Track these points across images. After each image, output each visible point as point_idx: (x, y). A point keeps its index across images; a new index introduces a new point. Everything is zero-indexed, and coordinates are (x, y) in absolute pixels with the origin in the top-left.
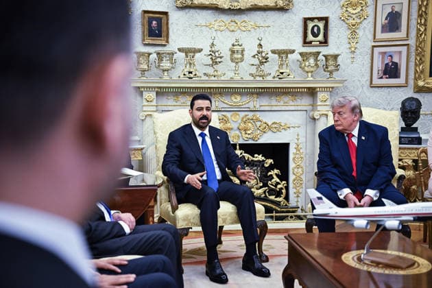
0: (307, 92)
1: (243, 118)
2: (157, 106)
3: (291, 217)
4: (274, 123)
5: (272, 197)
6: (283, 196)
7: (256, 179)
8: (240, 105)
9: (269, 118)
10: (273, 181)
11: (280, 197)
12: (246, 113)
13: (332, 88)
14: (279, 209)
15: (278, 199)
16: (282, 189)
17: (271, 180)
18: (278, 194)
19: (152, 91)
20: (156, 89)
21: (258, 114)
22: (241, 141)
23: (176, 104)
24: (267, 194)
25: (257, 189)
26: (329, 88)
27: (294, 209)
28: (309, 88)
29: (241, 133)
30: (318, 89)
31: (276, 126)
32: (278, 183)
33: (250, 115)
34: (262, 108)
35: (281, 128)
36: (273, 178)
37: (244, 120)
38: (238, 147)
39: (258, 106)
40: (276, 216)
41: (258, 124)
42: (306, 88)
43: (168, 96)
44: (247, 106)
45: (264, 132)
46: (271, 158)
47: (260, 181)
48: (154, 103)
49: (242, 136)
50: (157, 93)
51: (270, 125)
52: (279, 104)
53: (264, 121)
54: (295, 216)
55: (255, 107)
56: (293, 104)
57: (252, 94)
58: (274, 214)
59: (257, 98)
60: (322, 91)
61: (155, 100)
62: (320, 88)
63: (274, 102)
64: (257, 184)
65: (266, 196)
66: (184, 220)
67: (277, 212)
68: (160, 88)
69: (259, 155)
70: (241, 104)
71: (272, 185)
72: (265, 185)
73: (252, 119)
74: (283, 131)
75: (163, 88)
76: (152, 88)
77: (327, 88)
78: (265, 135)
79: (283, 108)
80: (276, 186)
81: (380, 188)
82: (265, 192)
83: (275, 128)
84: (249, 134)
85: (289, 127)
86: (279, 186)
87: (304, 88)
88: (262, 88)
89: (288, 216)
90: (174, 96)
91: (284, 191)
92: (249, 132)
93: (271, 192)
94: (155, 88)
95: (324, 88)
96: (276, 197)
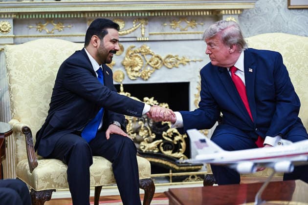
0: (209, 16)
1: (128, 51)
2: (14, 38)
3: (193, 177)
4: (169, 57)
5: (168, 153)
6: (182, 150)
7: (147, 129)
8: (123, 34)
9: (162, 51)
10: (168, 131)
11: (179, 152)
12: (133, 44)
13: (242, 10)
14: (177, 168)
15: (176, 155)
16: (180, 141)
17: (166, 131)
18: (176, 148)
19: (8, 18)
20: (13, 16)
21: (148, 46)
22: (127, 82)
23: (40, 34)
24: (162, 149)
25: (149, 142)
26: (237, 10)
27: (196, 167)
28: (212, 11)
29: (126, 70)
30: (223, 12)
31: (171, 60)
32: (175, 134)
33: (138, 47)
34: (153, 38)
35: (179, 62)
36: (168, 128)
37: (130, 53)
38: (122, 88)
39: (147, 35)
40: (173, 177)
41: (148, 58)
42: (209, 10)
43: (29, 24)
44: (132, 35)
45: (157, 69)
46: (165, 103)
47: (152, 133)
48: (11, 34)
49: (128, 74)
50: (15, 22)
51: (163, 58)
52: (174, 32)
53: (156, 54)
54: (198, 175)
55: (143, 36)
56: (192, 31)
57: (139, 19)
58: (170, 174)
59: (146, 24)
60: (228, 14)
61: (12, 30)
62: (225, 10)
63: (167, 30)
64: (148, 136)
65: (160, 151)
66: (45, 180)
67: (174, 171)
68: (19, 14)
69: (150, 98)
70: (125, 32)
71: (168, 136)
72: (159, 137)
73: (140, 52)
74: (181, 66)
75: (23, 13)
76: (8, 14)
77: (234, 10)
78: (158, 72)
79: (180, 37)
80: (173, 138)
81: (282, 132)
82: (158, 146)
83: (171, 63)
84: (136, 72)
85: (188, 62)
86: (177, 138)
87: (206, 10)
88: (151, 11)
89: (188, 176)
90: (37, 24)
91: (183, 144)
92: (136, 69)
93: (167, 145)
94: (11, 13)
95: (231, 10)
96: (173, 153)
